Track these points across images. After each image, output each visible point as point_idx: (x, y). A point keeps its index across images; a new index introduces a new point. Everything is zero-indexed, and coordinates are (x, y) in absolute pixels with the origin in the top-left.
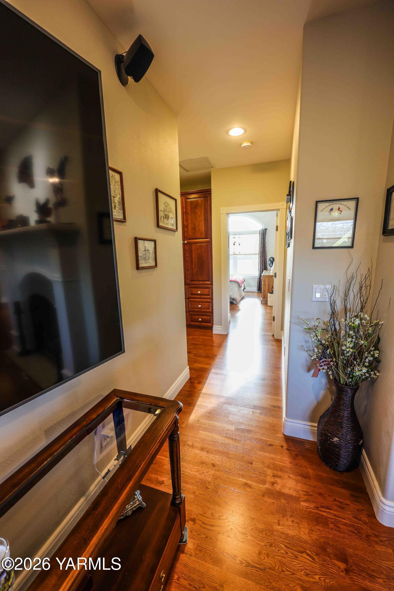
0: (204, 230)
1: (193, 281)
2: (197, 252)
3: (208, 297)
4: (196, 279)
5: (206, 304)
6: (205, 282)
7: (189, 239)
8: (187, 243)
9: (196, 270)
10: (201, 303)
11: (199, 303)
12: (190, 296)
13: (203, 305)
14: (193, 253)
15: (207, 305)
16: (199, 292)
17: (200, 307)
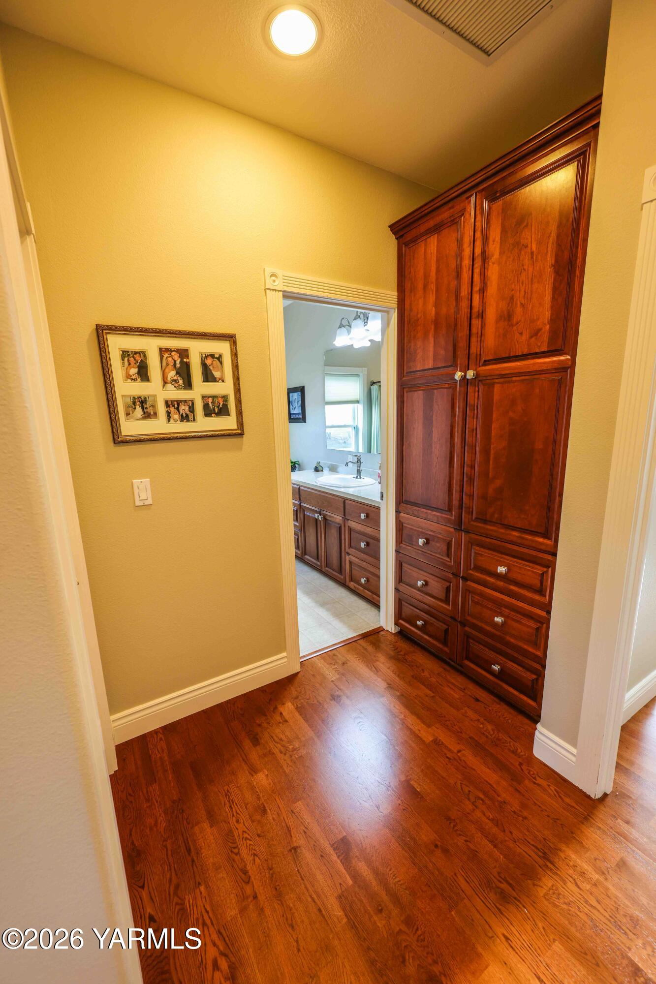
0: (548, 314)
1: (485, 522)
2: (511, 414)
3: (537, 597)
4: (496, 516)
5: (525, 621)
6: (529, 537)
7: (487, 363)
8: (477, 376)
9: (498, 483)
10: (506, 611)
11: (499, 607)
12: (470, 572)
13: (513, 620)
14: (494, 416)
15: (529, 627)
16: (501, 569)
17: (497, 624)
